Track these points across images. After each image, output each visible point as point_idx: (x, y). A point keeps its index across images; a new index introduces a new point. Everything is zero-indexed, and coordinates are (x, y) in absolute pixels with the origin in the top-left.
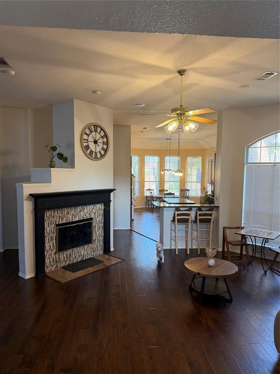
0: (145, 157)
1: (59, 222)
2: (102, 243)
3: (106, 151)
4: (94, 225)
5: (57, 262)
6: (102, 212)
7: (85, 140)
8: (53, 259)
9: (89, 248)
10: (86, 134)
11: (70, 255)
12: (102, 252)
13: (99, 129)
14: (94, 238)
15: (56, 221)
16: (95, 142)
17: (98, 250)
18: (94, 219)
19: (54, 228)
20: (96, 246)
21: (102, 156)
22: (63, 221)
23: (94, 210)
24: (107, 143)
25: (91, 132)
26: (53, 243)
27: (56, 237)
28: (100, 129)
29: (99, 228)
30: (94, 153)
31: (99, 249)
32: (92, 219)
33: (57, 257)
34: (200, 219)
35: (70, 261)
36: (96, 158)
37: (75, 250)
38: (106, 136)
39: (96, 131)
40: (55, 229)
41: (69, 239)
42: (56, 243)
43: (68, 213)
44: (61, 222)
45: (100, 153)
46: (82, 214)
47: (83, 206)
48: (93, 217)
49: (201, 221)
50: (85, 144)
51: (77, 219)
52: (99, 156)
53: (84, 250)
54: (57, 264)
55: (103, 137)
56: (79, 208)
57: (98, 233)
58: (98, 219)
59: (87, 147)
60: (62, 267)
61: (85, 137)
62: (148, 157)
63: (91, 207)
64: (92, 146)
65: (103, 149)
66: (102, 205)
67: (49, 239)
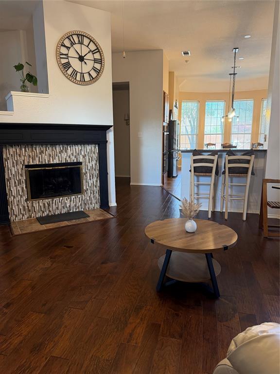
0: (206, 103)
1: (29, 162)
2: (97, 195)
3: (98, 72)
4: (84, 171)
5: (29, 211)
6: (95, 156)
7: (63, 54)
8: (24, 207)
9: (78, 199)
10: (65, 46)
11: (49, 205)
12: (98, 206)
13: (86, 41)
14: (85, 188)
15: (24, 161)
16: (81, 59)
17: (91, 204)
18: (83, 164)
19: (22, 169)
20: (88, 198)
21: (93, 80)
22: (34, 161)
23: (83, 153)
24: (100, 61)
25: (72, 44)
26: (23, 188)
27: (26, 180)
28: (89, 41)
29: (92, 176)
30: (79, 75)
31: (94, 201)
32: (80, 163)
33: (30, 205)
34: (229, 168)
35: (50, 211)
36: (83, 82)
37: (56, 199)
38: (98, 50)
39: (81, 43)
40: (24, 171)
41: (51, 186)
42: (26, 187)
43: (41, 152)
44: (31, 163)
45: (90, 74)
46: (64, 155)
47: (66, 146)
48: (81, 160)
49: (232, 171)
50: (64, 61)
51: (56, 161)
52: (87, 78)
53: (71, 201)
54: (31, 213)
55: (93, 52)
56: (58, 148)
57: (90, 182)
58: (90, 165)
59: (67, 66)
60: (37, 218)
61: (64, 50)
62: (211, 103)
63: (78, 148)
64: (75, 64)
65: (94, 69)
66: (95, 147)
67: (15, 183)
